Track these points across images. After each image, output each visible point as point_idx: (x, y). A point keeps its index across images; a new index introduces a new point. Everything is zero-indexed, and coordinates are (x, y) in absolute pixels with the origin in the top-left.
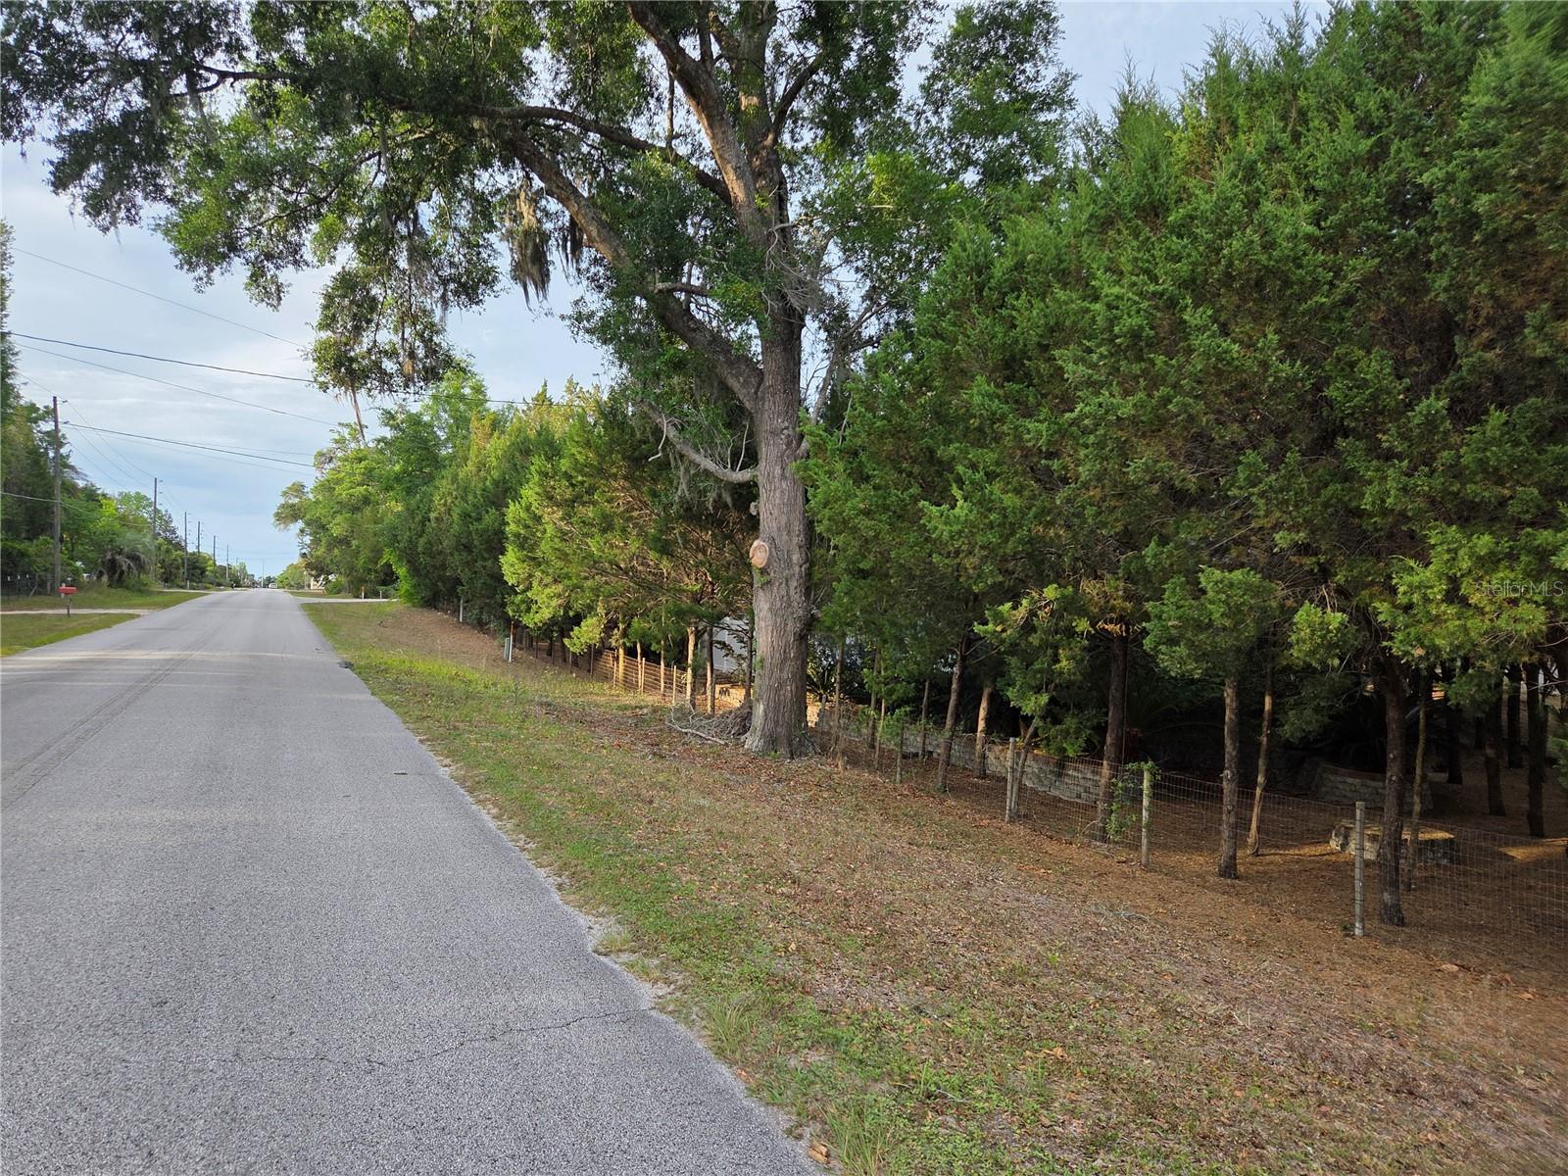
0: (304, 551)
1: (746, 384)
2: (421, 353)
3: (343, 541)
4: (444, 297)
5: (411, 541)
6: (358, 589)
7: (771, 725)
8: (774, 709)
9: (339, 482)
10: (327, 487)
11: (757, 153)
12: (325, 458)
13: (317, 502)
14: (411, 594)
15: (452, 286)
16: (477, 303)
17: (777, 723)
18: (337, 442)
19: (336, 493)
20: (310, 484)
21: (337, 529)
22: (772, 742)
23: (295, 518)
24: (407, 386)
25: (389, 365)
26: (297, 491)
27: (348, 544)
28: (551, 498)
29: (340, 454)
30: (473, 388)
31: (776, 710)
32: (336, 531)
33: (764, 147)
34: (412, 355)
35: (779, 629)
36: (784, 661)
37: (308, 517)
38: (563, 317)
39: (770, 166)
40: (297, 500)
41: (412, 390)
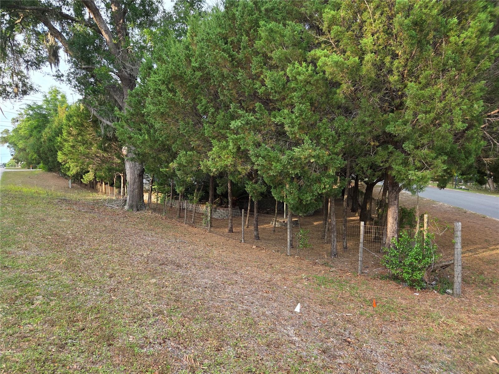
0: (12, 153)
1: (120, 98)
2: (20, 85)
3: (24, 150)
4: (27, 67)
5: (38, 149)
6: (30, 166)
7: (131, 202)
8: (132, 197)
9: (20, 129)
10: (16, 131)
11: (118, 25)
12: (15, 120)
13: (13, 136)
14: (44, 167)
15: (30, 63)
16: (39, 69)
17: (133, 201)
18: (19, 114)
19: (19, 132)
20: (11, 129)
21: (21, 145)
22: (131, 207)
23: (6, 142)
24: (16, 97)
25: (8, 89)
26: (6, 132)
27: (25, 150)
28: (70, 134)
29: (21, 119)
30: (61, 96)
31: (133, 197)
32: (20, 146)
33: (120, 23)
34: (17, 86)
35: (133, 173)
36: (134, 182)
37: (10, 141)
38: (53, 76)
39: (122, 30)
40: (6, 135)
41: (17, 98)
